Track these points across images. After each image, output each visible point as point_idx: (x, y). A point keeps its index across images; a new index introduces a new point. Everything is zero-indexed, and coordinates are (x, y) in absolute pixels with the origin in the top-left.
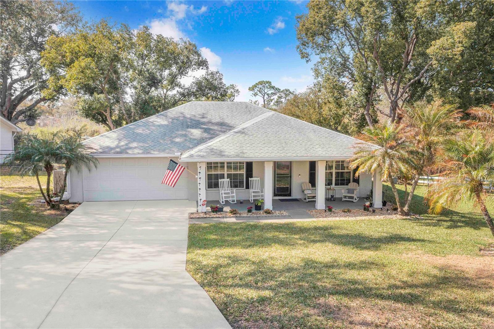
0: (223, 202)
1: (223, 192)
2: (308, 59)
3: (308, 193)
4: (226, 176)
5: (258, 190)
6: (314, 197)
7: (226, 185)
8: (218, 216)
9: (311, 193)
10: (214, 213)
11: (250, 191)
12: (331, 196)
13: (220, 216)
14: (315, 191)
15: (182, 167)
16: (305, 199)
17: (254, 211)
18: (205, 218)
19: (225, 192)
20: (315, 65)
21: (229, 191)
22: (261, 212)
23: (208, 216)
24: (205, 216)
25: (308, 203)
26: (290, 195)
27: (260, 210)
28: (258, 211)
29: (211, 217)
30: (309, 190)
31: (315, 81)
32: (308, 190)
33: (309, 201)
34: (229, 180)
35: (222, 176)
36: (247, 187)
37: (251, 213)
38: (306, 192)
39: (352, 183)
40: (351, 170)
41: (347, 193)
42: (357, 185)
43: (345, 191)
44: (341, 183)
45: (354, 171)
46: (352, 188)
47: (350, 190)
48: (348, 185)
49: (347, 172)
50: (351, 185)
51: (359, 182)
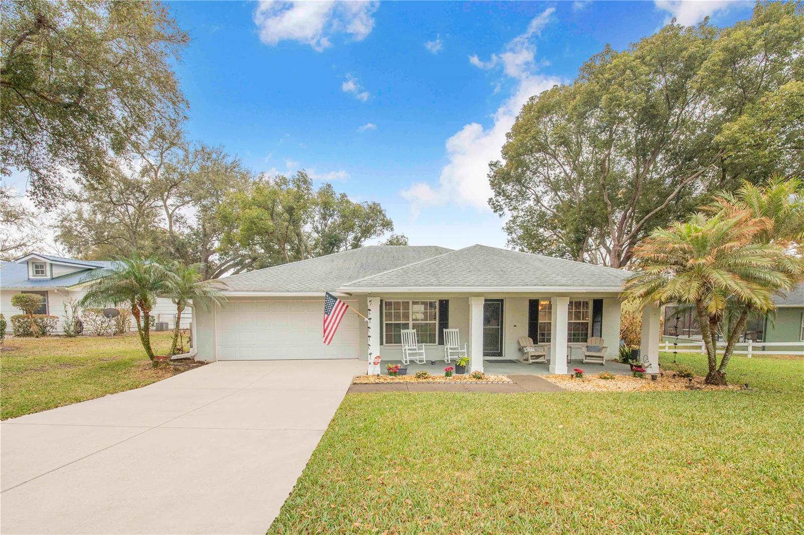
0: (406, 362)
1: (407, 347)
2: (501, 213)
4: (411, 326)
5: (457, 346)
7: (411, 338)
8: (397, 381)
10: (391, 377)
11: (446, 347)
13: (401, 381)
15: (344, 304)
17: (454, 374)
18: (378, 383)
19: (410, 348)
20: (507, 223)
21: (415, 347)
22: (466, 375)
23: (382, 381)
24: (377, 381)
25: (532, 366)
26: (500, 354)
27: (463, 373)
28: (461, 375)
29: (386, 382)
30: (530, 347)
31: (510, 238)
32: (528, 347)
34: (415, 331)
35: (406, 326)
36: (441, 342)
37: (450, 378)
38: (526, 350)
39: (594, 338)
40: (589, 320)
41: (588, 351)
42: (602, 341)
43: (584, 349)
44: (573, 339)
45: (594, 322)
46: (594, 345)
47: (591, 347)
48: (586, 341)
49: (582, 323)
50: (592, 341)
51: (601, 337)
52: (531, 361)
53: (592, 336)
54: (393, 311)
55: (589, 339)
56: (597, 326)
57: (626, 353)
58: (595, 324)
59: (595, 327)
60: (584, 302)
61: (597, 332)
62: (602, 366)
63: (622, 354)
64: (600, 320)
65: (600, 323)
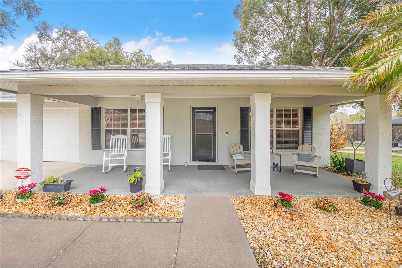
0: (106, 168)
3: (238, 158)
4: (129, 132)
5: (167, 152)
6: (248, 165)
7: (121, 144)
9: (242, 158)
12: (274, 163)
14: (249, 155)
16: (233, 168)
19: (118, 153)
21: (123, 153)
25: (237, 175)
26: (214, 160)
30: (239, 153)
32: (237, 153)
33: (238, 172)
35: (125, 132)
38: (234, 157)
39: (305, 146)
40: (299, 127)
41: (299, 160)
42: (313, 149)
43: (295, 158)
44: (285, 146)
45: (304, 130)
46: (305, 152)
47: (302, 155)
48: (297, 149)
49: (293, 130)
50: (303, 149)
51: (312, 144)
52: (237, 170)
53: (303, 144)
54: (120, 118)
55: (300, 147)
56: (308, 134)
57: (340, 162)
58: (305, 131)
59: (305, 134)
60: (293, 111)
61: (308, 140)
62: (316, 179)
63: (335, 162)
64: (310, 127)
65: (310, 131)
